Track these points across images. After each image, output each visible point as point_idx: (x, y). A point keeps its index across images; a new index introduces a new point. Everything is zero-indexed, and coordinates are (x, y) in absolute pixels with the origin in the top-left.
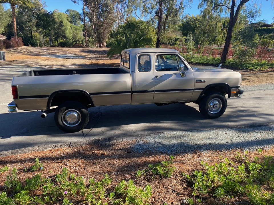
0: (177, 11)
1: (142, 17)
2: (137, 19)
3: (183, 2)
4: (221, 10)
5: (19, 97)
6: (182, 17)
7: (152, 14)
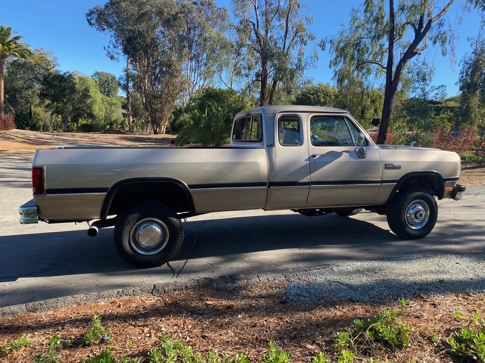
0: (292, 73)
1: (232, 82)
2: (224, 87)
3: (303, 59)
4: (369, 72)
5: (45, 191)
6: (301, 82)
7: (250, 77)
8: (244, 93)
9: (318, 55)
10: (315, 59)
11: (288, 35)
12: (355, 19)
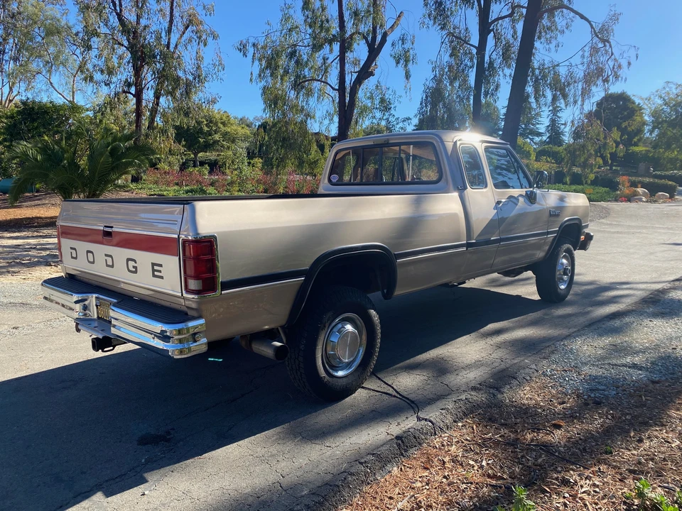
0: (188, 85)
1: (73, 92)
2: (59, 101)
3: (202, 66)
5: (219, 286)
6: (203, 101)
7: (112, 86)
8: (101, 110)
9: (223, 63)
10: (220, 68)
11: (173, 27)
12: (287, 18)
